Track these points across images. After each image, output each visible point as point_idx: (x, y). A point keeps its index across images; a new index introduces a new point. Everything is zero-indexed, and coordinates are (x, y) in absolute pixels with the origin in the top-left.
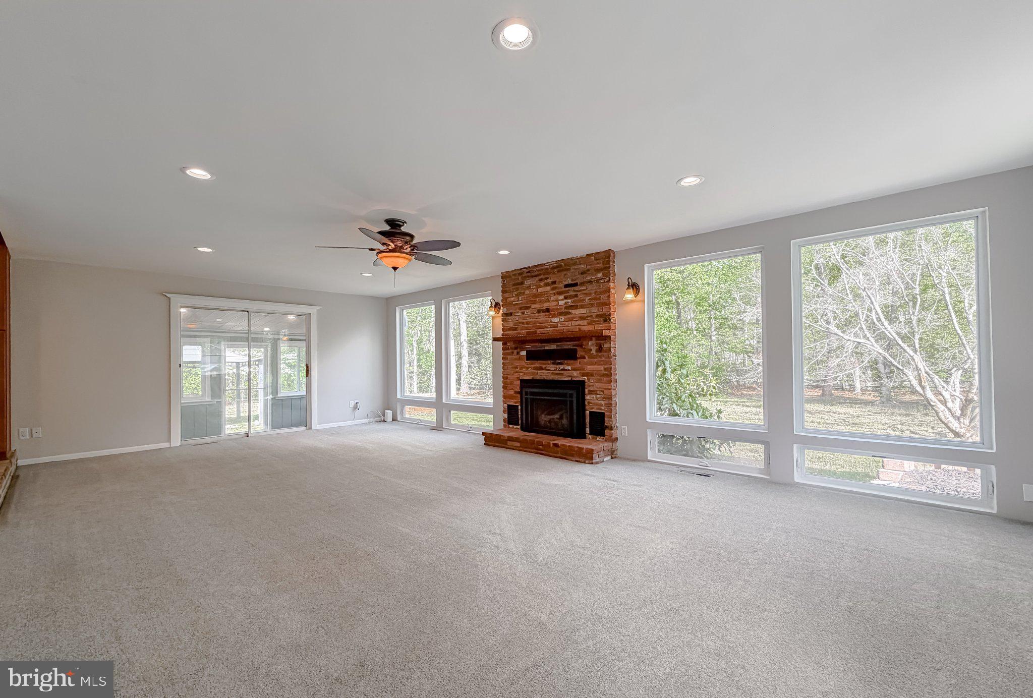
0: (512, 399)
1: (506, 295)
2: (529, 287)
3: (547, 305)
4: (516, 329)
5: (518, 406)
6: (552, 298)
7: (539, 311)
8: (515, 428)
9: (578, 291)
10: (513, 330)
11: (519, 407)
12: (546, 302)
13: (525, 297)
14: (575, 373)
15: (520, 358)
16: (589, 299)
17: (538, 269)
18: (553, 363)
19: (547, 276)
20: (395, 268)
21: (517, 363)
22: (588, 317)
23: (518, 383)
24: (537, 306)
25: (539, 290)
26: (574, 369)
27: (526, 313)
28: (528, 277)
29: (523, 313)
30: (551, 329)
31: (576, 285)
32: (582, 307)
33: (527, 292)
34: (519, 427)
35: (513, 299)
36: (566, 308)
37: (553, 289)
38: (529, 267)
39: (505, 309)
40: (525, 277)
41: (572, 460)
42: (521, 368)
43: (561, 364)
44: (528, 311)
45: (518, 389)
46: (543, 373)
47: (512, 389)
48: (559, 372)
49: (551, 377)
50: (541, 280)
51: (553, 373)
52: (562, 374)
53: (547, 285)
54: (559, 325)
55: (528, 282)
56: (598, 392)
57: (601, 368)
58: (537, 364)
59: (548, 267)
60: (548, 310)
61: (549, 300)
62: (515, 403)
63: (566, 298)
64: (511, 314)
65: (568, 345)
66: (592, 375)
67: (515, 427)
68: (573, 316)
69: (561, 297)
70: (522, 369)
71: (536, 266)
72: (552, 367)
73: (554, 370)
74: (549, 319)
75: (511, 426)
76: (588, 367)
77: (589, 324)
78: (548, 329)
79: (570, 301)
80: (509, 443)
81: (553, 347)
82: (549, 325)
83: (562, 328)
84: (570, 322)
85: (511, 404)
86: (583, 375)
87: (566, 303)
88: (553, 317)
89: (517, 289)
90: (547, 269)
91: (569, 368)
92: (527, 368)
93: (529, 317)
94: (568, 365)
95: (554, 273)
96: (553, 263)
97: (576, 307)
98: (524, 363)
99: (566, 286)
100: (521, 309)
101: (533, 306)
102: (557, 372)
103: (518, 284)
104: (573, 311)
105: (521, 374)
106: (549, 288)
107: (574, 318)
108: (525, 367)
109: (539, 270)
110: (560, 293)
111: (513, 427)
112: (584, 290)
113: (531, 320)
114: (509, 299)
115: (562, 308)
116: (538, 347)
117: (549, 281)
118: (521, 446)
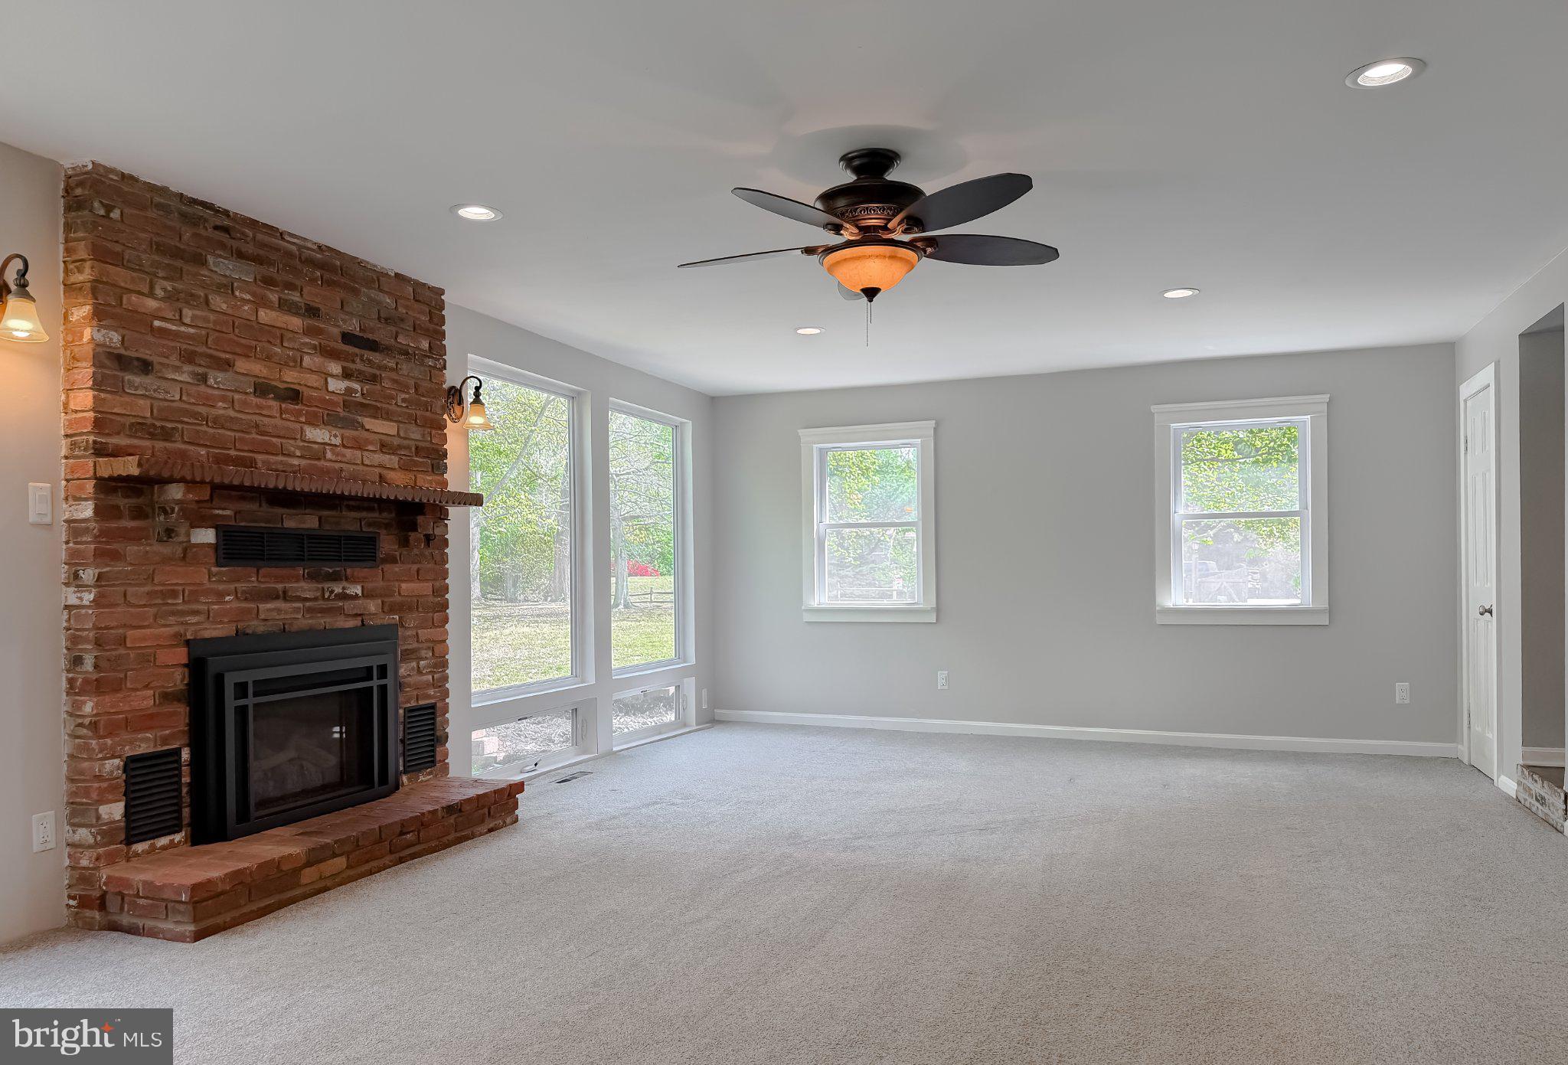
0: (149, 729)
1: (121, 276)
2: (227, 288)
3: (291, 377)
4: (167, 435)
5: (177, 752)
6: (307, 360)
7: (262, 389)
8: (164, 848)
9: (379, 368)
10: (153, 436)
11: (185, 754)
12: (286, 365)
13: (206, 320)
14: (373, 606)
15: (188, 555)
16: (404, 400)
17: (260, 236)
18: (313, 577)
19: (290, 278)
20: (871, 293)
21: (177, 577)
22: (400, 447)
23: (181, 655)
24: (258, 368)
25: (265, 316)
26: (367, 595)
27: (211, 381)
28: (222, 246)
29: (204, 379)
30: (304, 462)
31: (373, 346)
32: (387, 416)
33: (219, 303)
34: (177, 837)
35: (152, 304)
36: (346, 405)
37: (309, 331)
38: (226, 213)
39: (115, 337)
40: (208, 239)
41: (481, 835)
42: (194, 596)
43: (335, 577)
44: (221, 376)
45: (178, 679)
46: (279, 610)
47: (147, 687)
48: (330, 604)
49: (303, 622)
50: (269, 282)
51: (310, 610)
52: (340, 611)
53: (284, 306)
54: (329, 455)
55: (223, 266)
56: (423, 653)
57: (425, 588)
58: (252, 579)
59: (294, 248)
60: (294, 395)
61: (298, 364)
62: (165, 740)
63: (347, 375)
64: (146, 367)
65: (350, 522)
66: (410, 609)
67: (163, 841)
68: (365, 434)
69: (335, 368)
70: (197, 601)
71: (254, 224)
72: (306, 589)
73: (316, 599)
74: (298, 426)
75: (140, 847)
76: (404, 586)
77: (404, 468)
78: (296, 462)
79: (357, 386)
80: (308, 875)
81: (309, 521)
82: (298, 447)
83: (337, 466)
84: (358, 453)
85: (143, 749)
86: (392, 610)
87: (349, 391)
88: (309, 423)
89: (175, 274)
90: (289, 254)
91: (357, 590)
92: (221, 595)
93: (223, 399)
94: (354, 580)
95: (313, 280)
96: (309, 245)
97: (376, 413)
98: (202, 575)
99: (347, 338)
100: (189, 358)
101: (242, 365)
102: (320, 604)
103: (177, 253)
104: (369, 423)
105: (194, 619)
106: (296, 322)
107: (368, 442)
108: (207, 592)
109: (263, 245)
110: (332, 354)
111: (153, 849)
112: (392, 369)
113: (232, 413)
114: (134, 298)
115: (335, 404)
116: (258, 515)
117: (295, 297)
118: (349, 867)
